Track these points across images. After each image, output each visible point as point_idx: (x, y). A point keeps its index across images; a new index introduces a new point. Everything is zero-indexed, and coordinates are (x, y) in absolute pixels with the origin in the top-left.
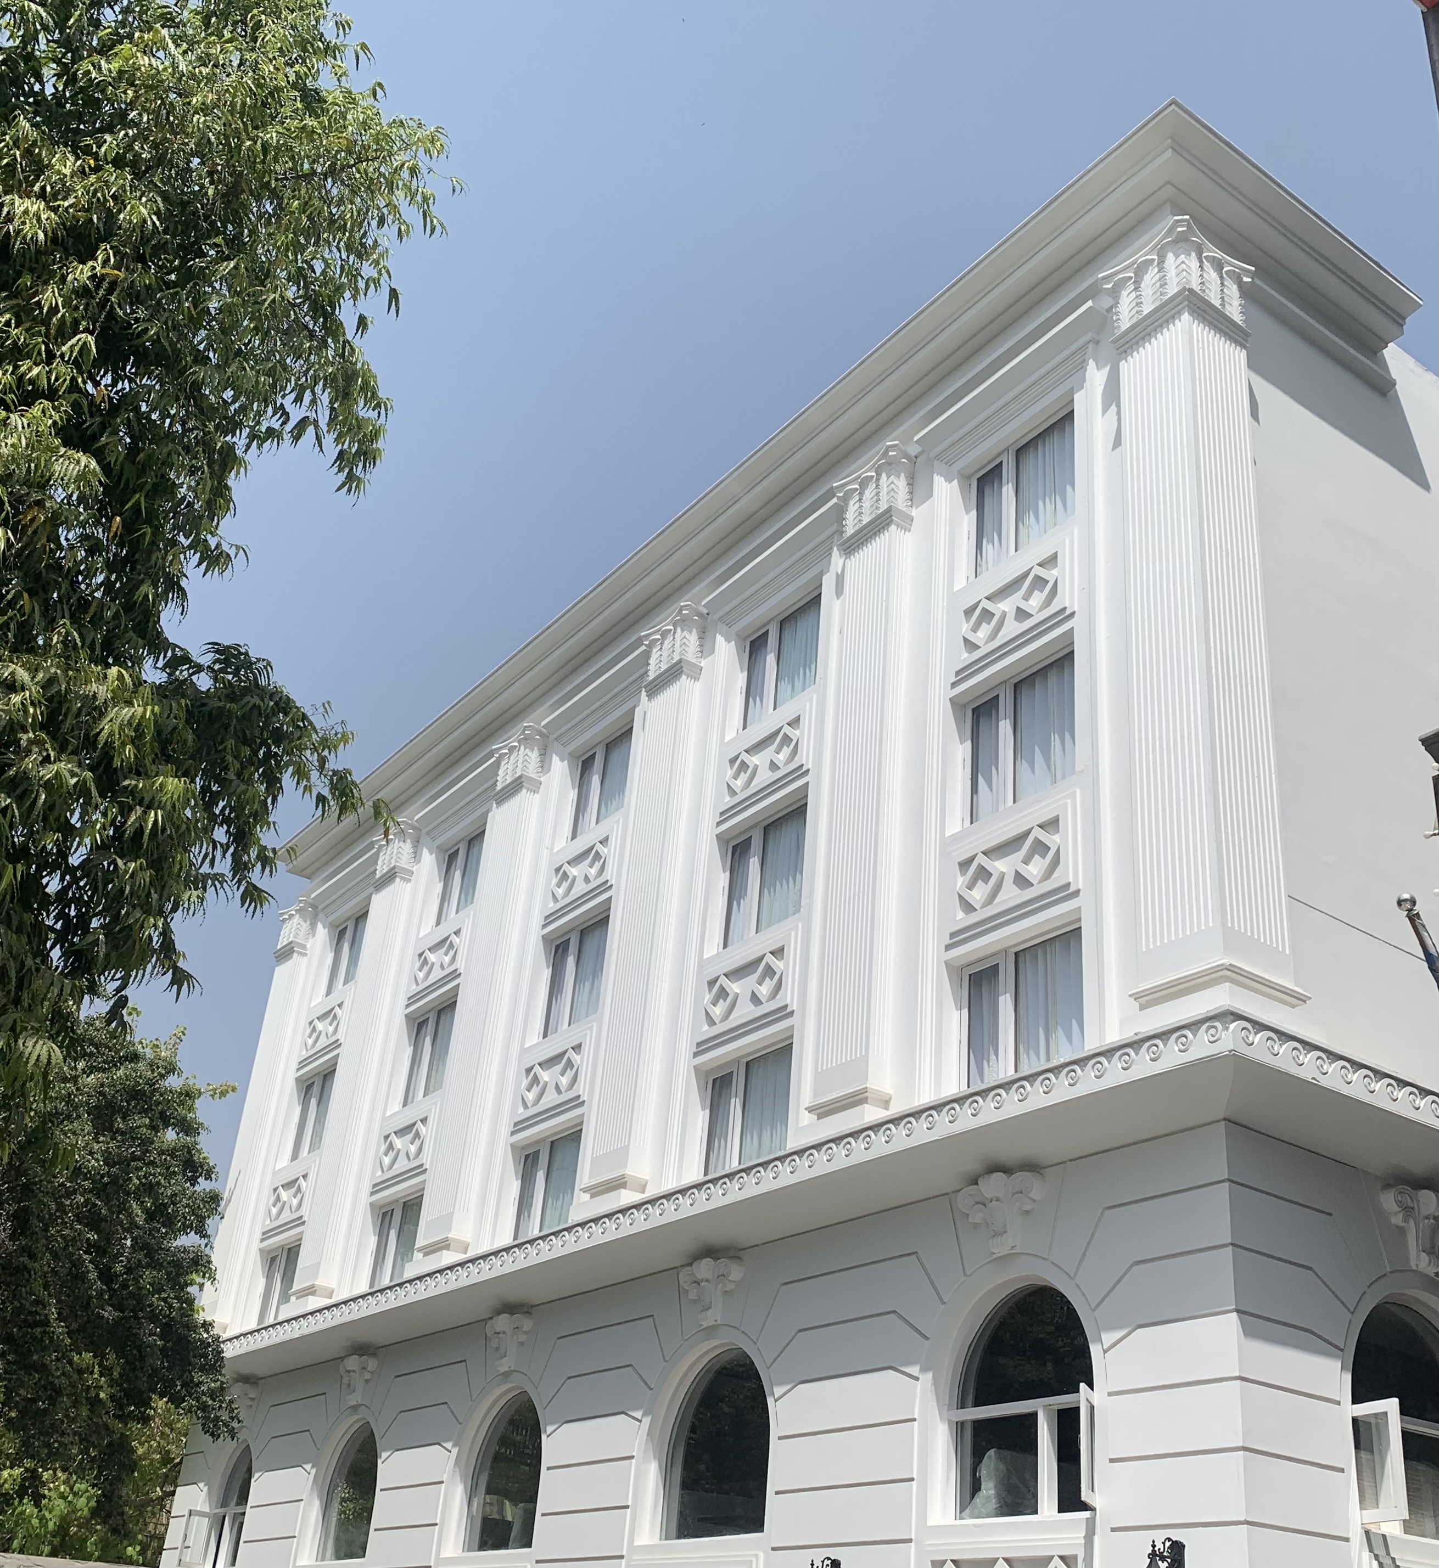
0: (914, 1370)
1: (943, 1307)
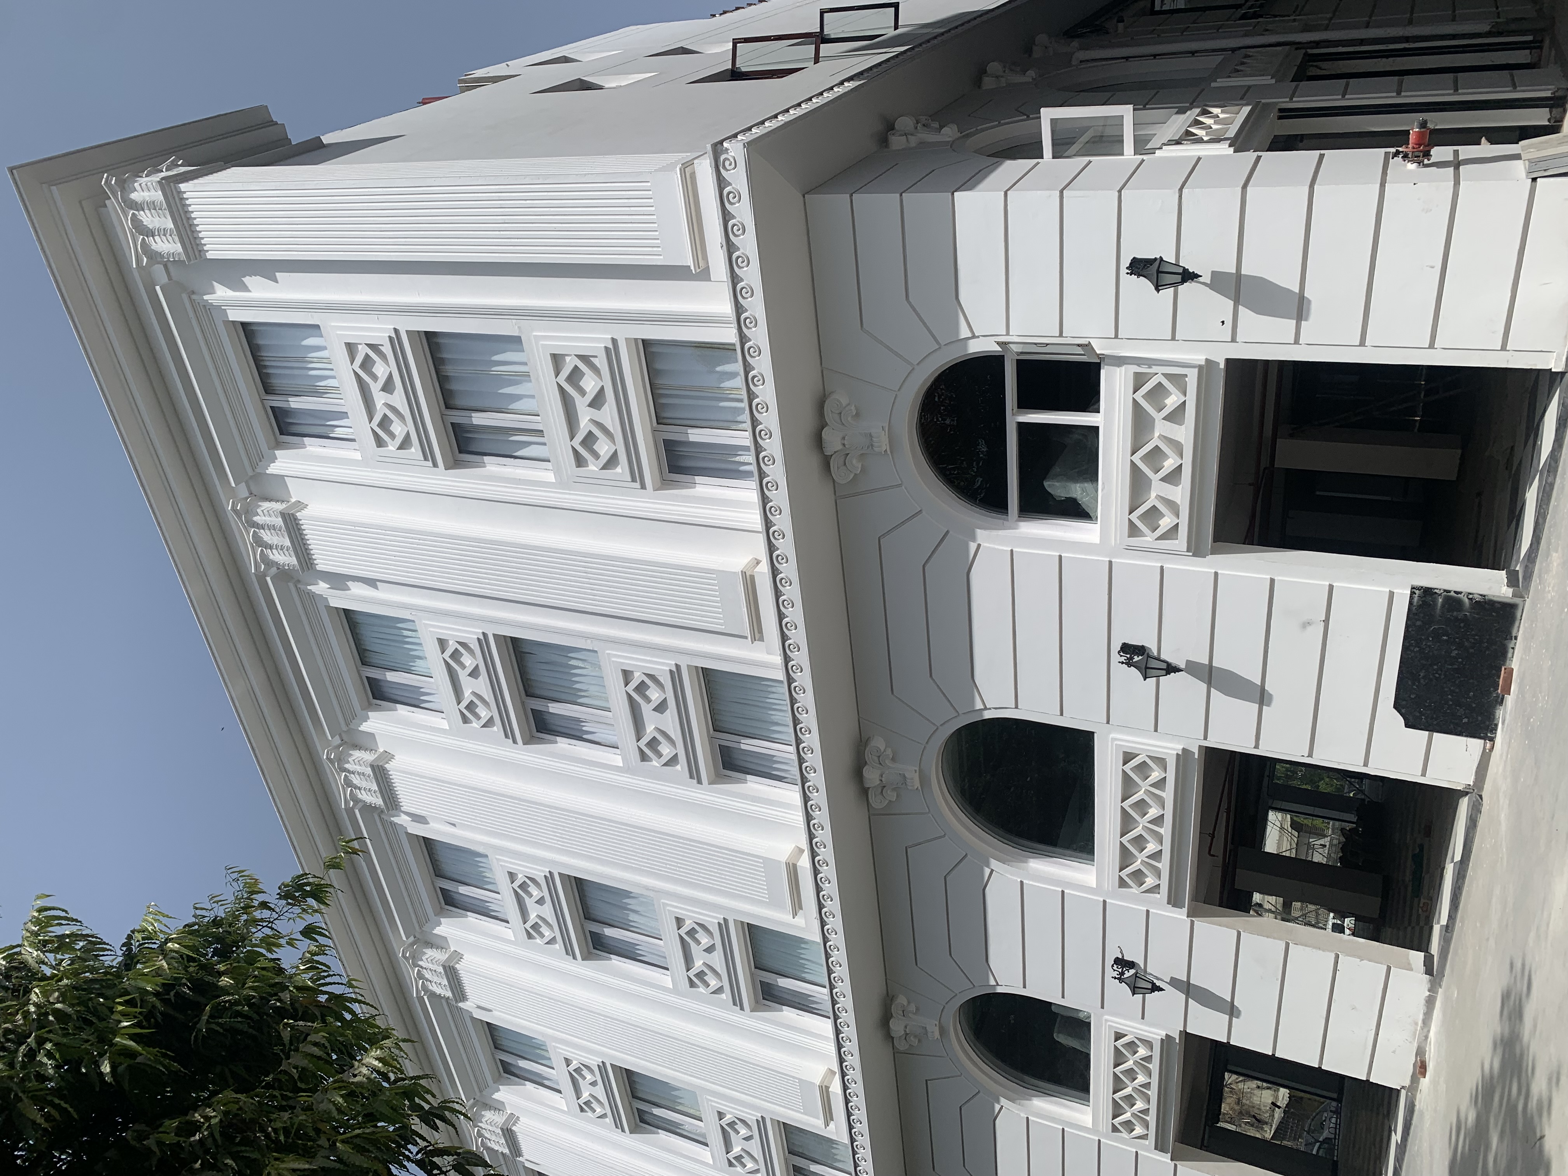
0: (973, 546)
1: (924, 513)
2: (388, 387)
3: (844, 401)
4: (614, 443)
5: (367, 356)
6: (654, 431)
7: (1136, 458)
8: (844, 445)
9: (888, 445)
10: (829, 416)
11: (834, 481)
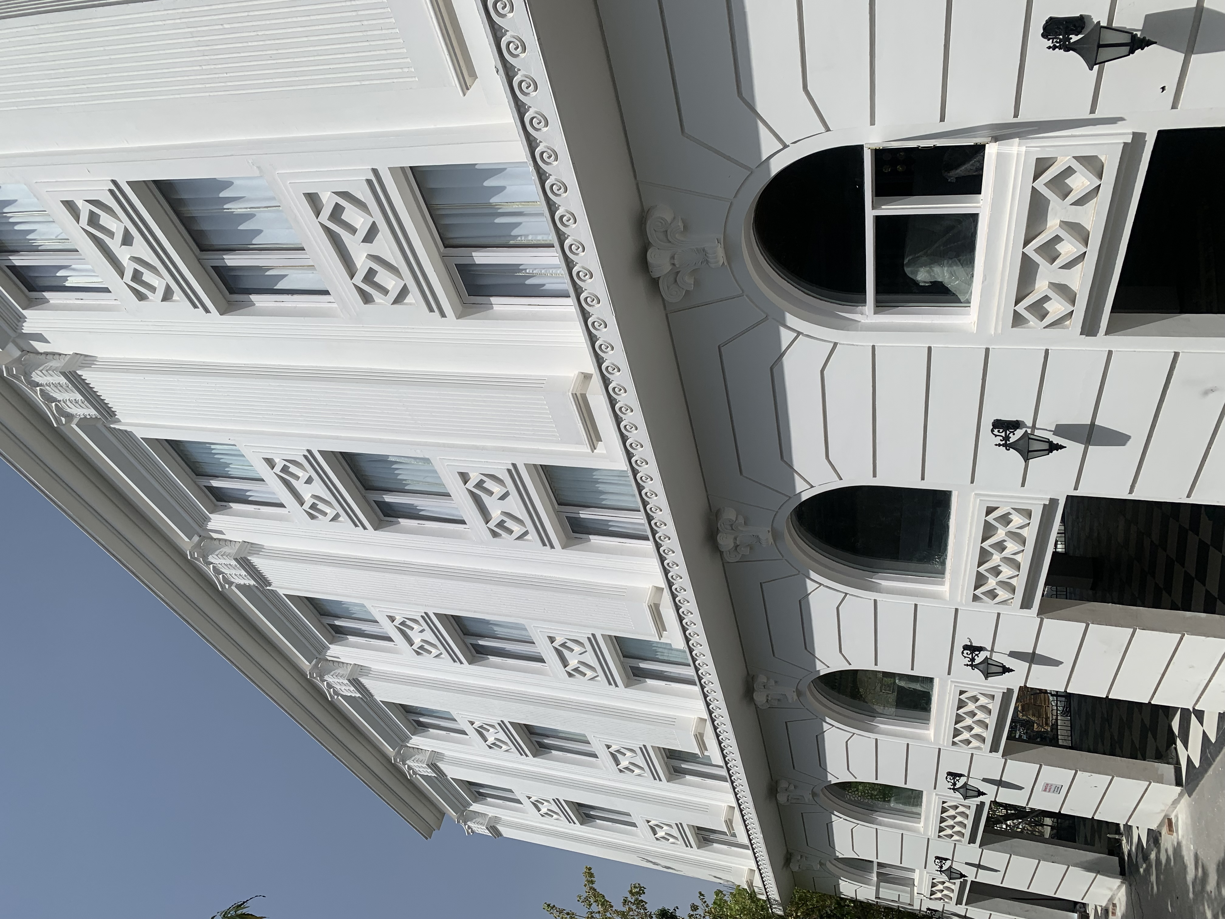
2: (127, 240)
3: (668, 216)
4: (402, 278)
5: (92, 213)
6: (443, 257)
7: (1030, 250)
8: (674, 264)
9: (725, 258)
10: (652, 236)
11: (663, 299)
